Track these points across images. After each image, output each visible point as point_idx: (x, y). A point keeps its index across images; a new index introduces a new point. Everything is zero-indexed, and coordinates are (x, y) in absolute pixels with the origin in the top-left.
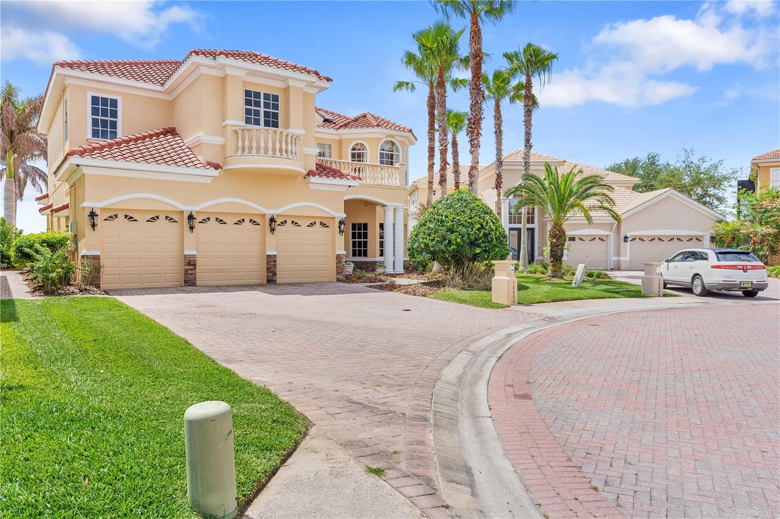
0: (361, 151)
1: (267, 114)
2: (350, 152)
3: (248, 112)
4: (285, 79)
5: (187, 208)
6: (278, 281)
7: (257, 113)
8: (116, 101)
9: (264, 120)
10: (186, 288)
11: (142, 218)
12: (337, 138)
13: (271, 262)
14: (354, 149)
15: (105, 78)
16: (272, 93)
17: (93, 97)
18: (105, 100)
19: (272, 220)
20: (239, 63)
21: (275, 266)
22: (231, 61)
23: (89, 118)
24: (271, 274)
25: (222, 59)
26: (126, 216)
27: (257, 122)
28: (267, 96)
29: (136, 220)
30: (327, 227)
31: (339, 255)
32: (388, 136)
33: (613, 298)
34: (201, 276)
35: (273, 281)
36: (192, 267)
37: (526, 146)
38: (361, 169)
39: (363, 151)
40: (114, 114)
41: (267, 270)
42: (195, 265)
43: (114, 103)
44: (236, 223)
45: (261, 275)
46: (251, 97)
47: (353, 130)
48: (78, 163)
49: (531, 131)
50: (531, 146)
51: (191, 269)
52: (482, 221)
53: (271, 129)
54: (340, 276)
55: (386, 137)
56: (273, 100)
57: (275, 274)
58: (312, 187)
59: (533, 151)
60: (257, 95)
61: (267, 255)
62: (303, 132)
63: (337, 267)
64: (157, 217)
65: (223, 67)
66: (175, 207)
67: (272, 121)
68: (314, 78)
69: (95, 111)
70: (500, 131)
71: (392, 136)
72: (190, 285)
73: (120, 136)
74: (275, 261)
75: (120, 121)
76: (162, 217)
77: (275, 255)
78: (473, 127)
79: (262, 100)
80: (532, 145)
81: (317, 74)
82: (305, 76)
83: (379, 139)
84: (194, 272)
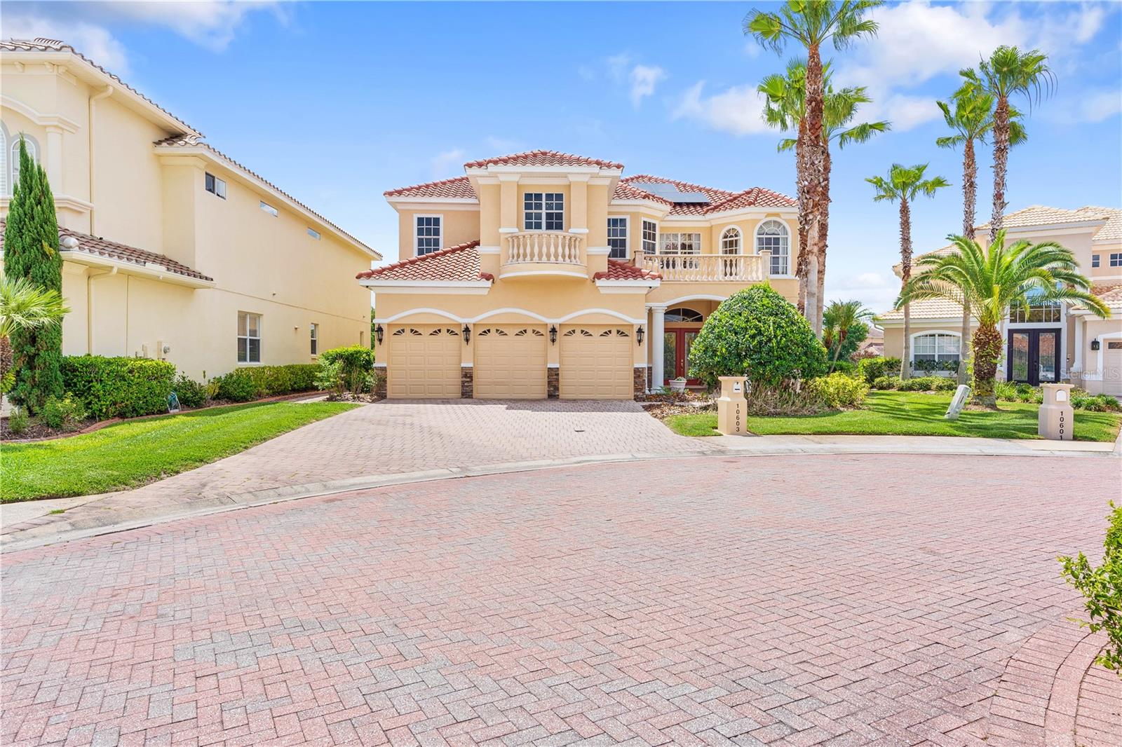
0: (734, 239)
1: (549, 216)
2: (721, 241)
3: (528, 216)
4: (565, 176)
5: (464, 321)
6: (561, 396)
7: (539, 216)
8: (439, 219)
9: (547, 222)
10: (464, 400)
11: (426, 332)
12: (708, 225)
13: (553, 377)
14: (726, 237)
15: (426, 199)
16: (554, 192)
17: (419, 219)
18: (428, 220)
19: (553, 331)
20: (510, 168)
21: (557, 380)
22: (501, 168)
23: (415, 238)
24: (552, 389)
25: (491, 167)
26: (412, 330)
27: (538, 226)
28: (549, 196)
29: (420, 334)
30: (627, 335)
31: (638, 368)
32: (768, 215)
33: (950, 435)
34: (479, 388)
35: (555, 396)
36: (468, 380)
37: (994, 204)
38: (734, 262)
39: (736, 238)
40: (437, 232)
41: (548, 384)
42: (471, 377)
43: (437, 221)
44: (517, 335)
45: (541, 390)
46: (532, 200)
47: (728, 212)
48: (367, 285)
49: (1005, 180)
50: (1003, 205)
51: (467, 381)
52: (761, 324)
53: (554, 232)
54: (638, 393)
55: (766, 217)
56: (556, 199)
57: (557, 389)
58: (602, 291)
59: (1006, 212)
60: (539, 196)
61: (549, 368)
62: (587, 231)
63: (635, 383)
64: (439, 331)
65: (495, 175)
66: (454, 320)
67: (555, 222)
68: (595, 169)
69: (420, 232)
70: (972, 185)
71: (777, 215)
72: (467, 397)
73: (442, 248)
74: (557, 375)
75: (441, 237)
76: (444, 331)
77: (558, 368)
78: (808, 197)
79: (544, 202)
80: (1006, 202)
81: (598, 163)
82: (585, 169)
83: (756, 221)
84: (470, 384)
